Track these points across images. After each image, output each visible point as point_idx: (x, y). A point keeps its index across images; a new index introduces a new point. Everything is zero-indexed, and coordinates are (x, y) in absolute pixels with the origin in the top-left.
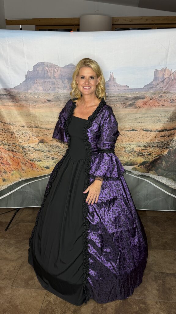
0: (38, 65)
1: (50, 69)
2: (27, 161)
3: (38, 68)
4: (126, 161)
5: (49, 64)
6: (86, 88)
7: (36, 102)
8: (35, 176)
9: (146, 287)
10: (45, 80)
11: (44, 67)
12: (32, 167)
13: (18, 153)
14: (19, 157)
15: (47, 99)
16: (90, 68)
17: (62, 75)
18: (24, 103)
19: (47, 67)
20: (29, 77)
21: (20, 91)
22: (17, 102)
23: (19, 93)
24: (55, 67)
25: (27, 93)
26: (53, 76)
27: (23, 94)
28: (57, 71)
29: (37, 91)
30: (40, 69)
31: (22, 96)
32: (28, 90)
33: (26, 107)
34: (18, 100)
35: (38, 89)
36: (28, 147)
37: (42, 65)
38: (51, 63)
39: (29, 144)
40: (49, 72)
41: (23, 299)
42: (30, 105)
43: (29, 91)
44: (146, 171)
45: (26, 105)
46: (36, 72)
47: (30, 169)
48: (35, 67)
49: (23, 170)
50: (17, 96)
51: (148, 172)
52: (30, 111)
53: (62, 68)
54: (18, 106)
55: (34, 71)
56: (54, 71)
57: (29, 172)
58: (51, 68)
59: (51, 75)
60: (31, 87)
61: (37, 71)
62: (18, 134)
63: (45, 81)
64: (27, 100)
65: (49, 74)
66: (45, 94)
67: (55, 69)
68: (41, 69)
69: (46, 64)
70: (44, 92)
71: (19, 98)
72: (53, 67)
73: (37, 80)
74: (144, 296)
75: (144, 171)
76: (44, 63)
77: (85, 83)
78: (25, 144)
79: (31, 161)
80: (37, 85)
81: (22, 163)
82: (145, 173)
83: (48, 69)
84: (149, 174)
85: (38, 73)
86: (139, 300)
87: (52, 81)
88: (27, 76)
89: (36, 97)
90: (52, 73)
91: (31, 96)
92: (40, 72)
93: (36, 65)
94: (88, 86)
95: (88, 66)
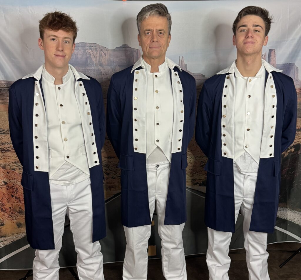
1: (94, 52)
3: (77, 51)
5: (93, 45)
11: (85, 50)
17: (112, 61)
19: (91, 49)
24: (102, 49)
26: (99, 61)
28: (105, 55)
37: (82, 46)
38: (96, 44)
40: (93, 56)
53: (112, 50)
56: (101, 55)
58: (96, 50)
59: (96, 61)
63: (88, 70)
65: (94, 59)
67: (102, 52)
69: (88, 45)
83: (91, 52)
87: (98, 69)
90: (98, 58)
92: (80, 56)
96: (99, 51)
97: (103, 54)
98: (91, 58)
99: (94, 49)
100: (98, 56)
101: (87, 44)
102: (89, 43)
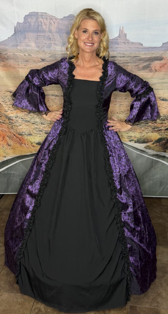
0: (31, 15)
1: (45, 20)
2: (14, 135)
3: (30, 20)
4: (138, 137)
5: (44, 14)
6: (89, 44)
7: (27, 61)
8: (24, 154)
9: (160, 292)
10: (39, 34)
11: (37, 18)
12: (20, 142)
13: (3, 124)
14: (5, 130)
15: (40, 58)
16: (95, 22)
17: (60, 29)
18: (11, 62)
19: (42, 18)
20: (19, 30)
21: (7, 47)
22: (3, 61)
23: (6, 50)
24: (52, 18)
25: (16, 50)
26: (49, 29)
27: (11, 51)
28: (54, 23)
29: (28, 48)
30: (32, 21)
31: (9, 53)
32: (17, 46)
33: (14, 68)
34: (5, 58)
35: (29, 46)
36: (16, 118)
37: (34, 15)
38: (46, 13)
39: (16, 114)
40: (44, 24)
41: (6, 306)
42: (20, 64)
43: (19, 48)
44: (162, 150)
45: (15, 65)
46: (28, 24)
47: (18, 145)
48: (26, 17)
49: (9, 145)
50: (4, 53)
51: (165, 152)
52: (19, 72)
53: (60, 19)
54: (4, 66)
55: (24, 23)
56: (50, 23)
57: (17, 148)
58: (47, 19)
59: (46, 28)
60: (21, 42)
61: (29, 22)
62: (3, 100)
63: (39, 36)
64: (15, 58)
65: (44, 27)
66: (38, 51)
67: (51, 20)
68: (34, 19)
70: (37, 49)
71: (6, 56)
72: (48, 18)
73: (29, 34)
74: (157, 305)
75: (160, 150)
76: (38, 13)
77: (88, 39)
78: (12, 113)
79: (19, 134)
80: (29, 40)
81: (8, 136)
82: (161, 153)
83: (42, 21)
84: (166, 153)
85: (30, 25)
86: (151, 308)
87: (48, 35)
88: (16, 29)
89: (27, 55)
90: (48, 26)
91: (21, 54)
92: (32, 24)
93: (28, 15)
94: (91, 42)
95: (93, 18)
96: (49, 20)
97: (52, 23)
98: (42, 26)
99: (45, 18)
100: (48, 24)
101: (39, 13)
102: (40, 13)
